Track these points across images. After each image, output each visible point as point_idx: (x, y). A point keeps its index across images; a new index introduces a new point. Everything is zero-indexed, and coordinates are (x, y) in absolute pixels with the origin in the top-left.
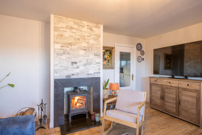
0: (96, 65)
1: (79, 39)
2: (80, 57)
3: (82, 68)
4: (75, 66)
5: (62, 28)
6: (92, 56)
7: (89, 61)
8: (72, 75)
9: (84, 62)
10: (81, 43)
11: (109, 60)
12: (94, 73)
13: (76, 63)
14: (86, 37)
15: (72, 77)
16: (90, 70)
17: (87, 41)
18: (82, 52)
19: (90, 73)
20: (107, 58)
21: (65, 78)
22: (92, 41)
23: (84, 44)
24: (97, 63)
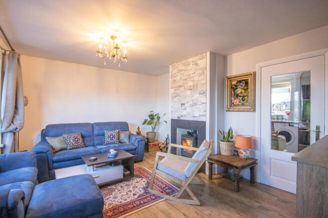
0: (200, 106)
1: (186, 79)
2: (187, 98)
3: (189, 110)
4: (184, 107)
5: (175, 74)
6: (197, 96)
7: (194, 102)
8: (182, 116)
9: (191, 103)
10: (187, 83)
11: (243, 97)
12: (200, 116)
13: (184, 104)
14: (192, 75)
15: (182, 119)
16: (194, 112)
17: (192, 79)
18: (188, 93)
19: (195, 115)
20: (241, 93)
21: (176, 118)
22: (196, 78)
23: (191, 84)
24: (202, 103)
